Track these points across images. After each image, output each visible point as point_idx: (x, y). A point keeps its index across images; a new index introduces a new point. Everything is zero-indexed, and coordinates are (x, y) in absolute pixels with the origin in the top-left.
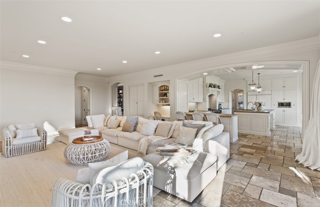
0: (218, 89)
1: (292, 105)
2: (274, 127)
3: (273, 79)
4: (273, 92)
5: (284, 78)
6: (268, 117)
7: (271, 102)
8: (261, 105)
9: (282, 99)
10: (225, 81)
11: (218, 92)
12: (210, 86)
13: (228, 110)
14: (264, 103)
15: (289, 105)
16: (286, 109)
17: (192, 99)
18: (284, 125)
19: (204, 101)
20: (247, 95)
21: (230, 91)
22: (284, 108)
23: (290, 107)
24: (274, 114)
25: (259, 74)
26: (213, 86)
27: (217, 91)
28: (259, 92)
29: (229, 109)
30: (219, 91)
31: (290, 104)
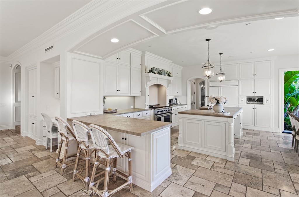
0: (167, 77)
1: (265, 100)
2: (241, 133)
3: (240, 65)
4: (240, 82)
5: (255, 62)
6: (230, 124)
7: (238, 96)
8: (219, 103)
9: (252, 91)
10: (182, 67)
11: (169, 82)
12: (152, 71)
13: (186, 106)
14: (225, 99)
15: (260, 100)
16: (257, 106)
17: (115, 91)
18: (255, 129)
19: (142, 95)
20: (209, 86)
21: (188, 82)
22: (255, 104)
23: (262, 104)
24: (241, 114)
25: (221, 54)
26: (156, 72)
27: (168, 80)
28: (221, 81)
29: (186, 104)
30: (170, 80)
31: (262, 98)
